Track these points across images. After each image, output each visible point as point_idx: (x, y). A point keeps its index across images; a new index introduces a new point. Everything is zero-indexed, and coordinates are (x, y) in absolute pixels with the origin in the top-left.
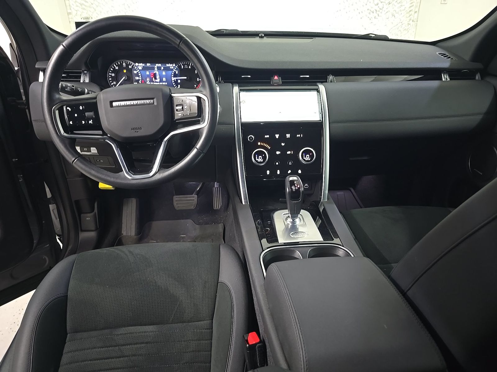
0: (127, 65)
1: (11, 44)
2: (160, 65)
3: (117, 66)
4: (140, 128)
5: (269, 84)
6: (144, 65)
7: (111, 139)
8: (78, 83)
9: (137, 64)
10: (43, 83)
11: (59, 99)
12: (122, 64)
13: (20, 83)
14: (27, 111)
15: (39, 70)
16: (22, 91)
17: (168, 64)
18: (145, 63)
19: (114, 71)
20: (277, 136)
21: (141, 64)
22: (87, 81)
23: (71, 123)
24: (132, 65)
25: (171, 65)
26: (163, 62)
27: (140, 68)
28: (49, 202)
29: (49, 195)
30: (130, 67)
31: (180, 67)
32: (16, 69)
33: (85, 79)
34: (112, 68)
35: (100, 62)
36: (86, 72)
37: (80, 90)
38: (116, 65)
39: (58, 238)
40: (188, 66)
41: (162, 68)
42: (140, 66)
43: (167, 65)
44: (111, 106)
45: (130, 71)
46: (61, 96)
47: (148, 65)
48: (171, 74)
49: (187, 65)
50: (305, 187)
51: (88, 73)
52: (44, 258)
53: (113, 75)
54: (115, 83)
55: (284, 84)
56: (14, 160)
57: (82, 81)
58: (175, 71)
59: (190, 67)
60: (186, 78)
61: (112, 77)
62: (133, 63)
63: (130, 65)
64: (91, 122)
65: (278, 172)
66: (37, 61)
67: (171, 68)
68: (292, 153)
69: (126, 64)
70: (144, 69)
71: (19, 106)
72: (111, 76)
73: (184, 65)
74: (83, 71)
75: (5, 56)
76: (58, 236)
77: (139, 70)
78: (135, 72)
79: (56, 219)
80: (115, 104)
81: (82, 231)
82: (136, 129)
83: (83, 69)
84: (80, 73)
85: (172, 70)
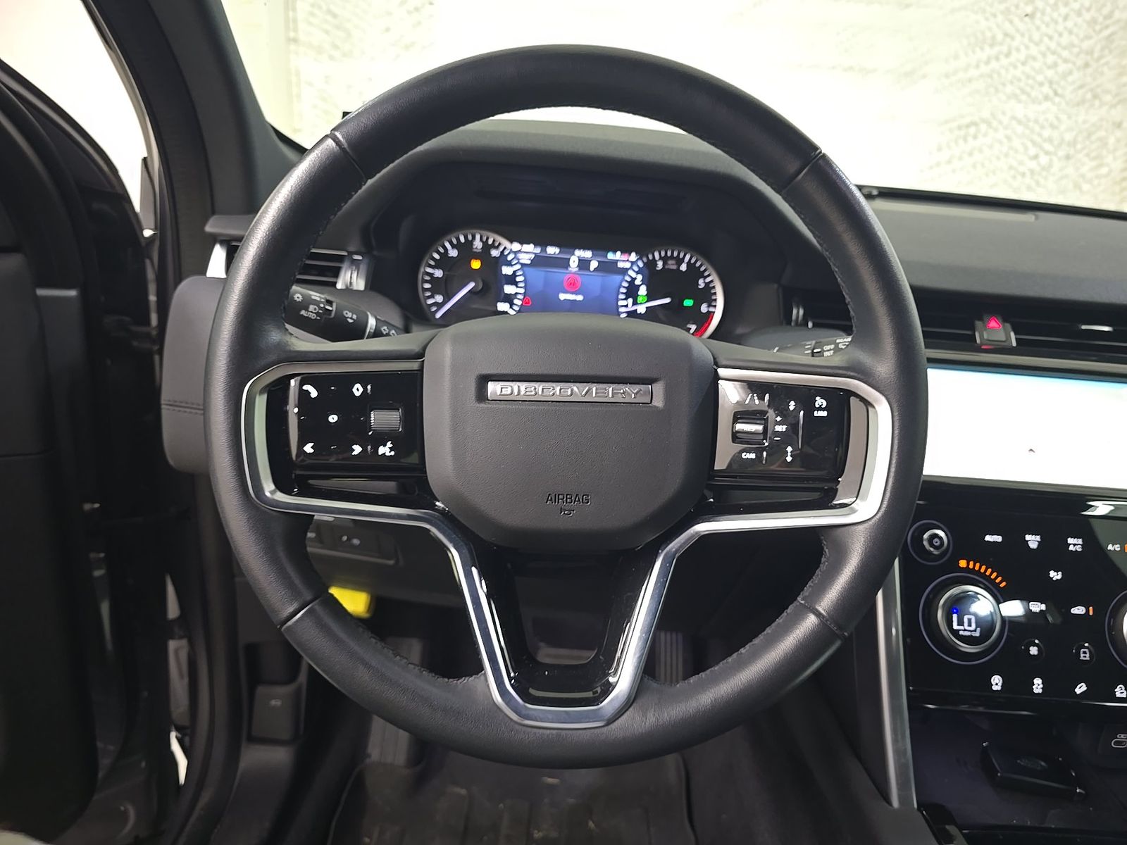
0: (487, 247)
1: (145, 160)
2: (587, 254)
3: (453, 246)
4: (582, 499)
5: (968, 342)
6: (538, 250)
7: (449, 521)
8: (331, 289)
9: (516, 246)
10: (224, 284)
11: (280, 346)
12: (469, 243)
13: (151, 275)
14: (157, 358)
15: (214, 239)
16: (153, 298)
17: (615, 252)
18: (543, 243)
19: (444, 262)
20: (1033, 541)
21: (530, 248)
22: (360, 284)
23: (308, 448)
24: (501, 248)
25: (625, 257)
26: (600, 247)
27: (525, 259)
28: (166, 630)
29: (173, 610)
30: (495, 253)
31: (651, 264)
32: (147, 233)
33: (352, 278)
34: (438, 252)
35: (405, 229)
36: (359, 257)
37: (350, 316)
38: (451, 243)
39: (177, 737)
40: (680, 261)
41: (594, 265)
42: (527, 252)
43: (611, 256)
44: (482, 395)
45: (492, 265)
46: (288, 338)
47: (552, 250)
48: (618, 285)
49: (673, 262)
50: (1116, 743)
51: (366, 261)
52: (122, 808)
53: (439, 273)
54: (439, 299)
55: (1024, 347)
56: (87, 507)
57: (339, 286)
58: (633, 275)
59: (683, 267)
60: (667, 300)
61: (434, 280)
62: (505, 243)
63: (494, 246)
64: (385, 450)
65: (1038, 685)
66: (213, 213)
67: (620, 265)
68: (1091, 613)
69: (485, 244)
70: (538, 261)
71: (135, 344)
72: (431, 275)
73: (665, 259)
74: (350, 253)
75: (120, 191)
76: (178, 729)
77: (523, 265)
78: (507, 270)
79: (181, 676)
80: (494, 388)
81: (252, 740)
82: (567, 497)
83: (352, 249)
84: (341, 259)
85: (624, 271)
